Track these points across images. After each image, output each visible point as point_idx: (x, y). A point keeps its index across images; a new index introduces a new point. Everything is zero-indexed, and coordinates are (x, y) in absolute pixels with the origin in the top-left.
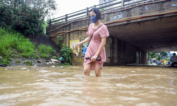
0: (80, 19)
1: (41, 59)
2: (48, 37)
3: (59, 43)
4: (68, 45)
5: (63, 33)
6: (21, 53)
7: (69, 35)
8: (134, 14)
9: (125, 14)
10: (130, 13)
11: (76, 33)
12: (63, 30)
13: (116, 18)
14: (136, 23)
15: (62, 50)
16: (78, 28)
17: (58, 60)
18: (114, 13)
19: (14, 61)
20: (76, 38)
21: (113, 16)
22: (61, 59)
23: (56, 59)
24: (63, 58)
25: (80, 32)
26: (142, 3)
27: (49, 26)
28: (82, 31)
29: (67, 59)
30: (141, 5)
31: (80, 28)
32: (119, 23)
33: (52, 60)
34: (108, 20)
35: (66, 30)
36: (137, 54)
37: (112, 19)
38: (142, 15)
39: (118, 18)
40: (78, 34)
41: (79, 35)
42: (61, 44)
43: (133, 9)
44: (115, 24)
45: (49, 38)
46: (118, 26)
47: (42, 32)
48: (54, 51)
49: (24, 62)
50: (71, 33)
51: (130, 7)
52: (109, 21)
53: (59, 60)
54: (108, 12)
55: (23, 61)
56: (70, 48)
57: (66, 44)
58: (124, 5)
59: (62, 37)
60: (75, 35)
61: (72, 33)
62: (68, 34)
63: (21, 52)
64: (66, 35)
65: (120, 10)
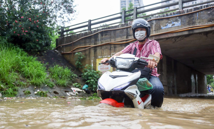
0: (113, 27)
1: (57, 88)
2: (59, 54)
3: (80, 63)
4: (94, 66)
5: (85, 47)
6: (29, 79)
7: (95, 51)
8: (199, 21)
9: (186, 21)
10: (193, 19)
11: (107, 48)
12: (85, 43)
13: (170, 26)
14: (203, 34)
15: (85, 74)
16: (109, 40)
17: (81, 89)
18: (168, 19)
19: (21, 91)
20: (106, 55)
21: (167, 23)
22: (85, 87)
23: (78, 87)
24: (89, 87)
25: (112, 46)
26: (211, 5)
27: (61, 36)
28: (116, 46)
29: (94, 87)
30: (211, 8)
31: (113, 41)
32: (177, 33)
33: (72, 89)
34: (157, 30)
35: (89, 44)
36: (192, 78)
37: (165, 27)
38: (211, 22)
39: (174, 26)
40: (110, 49)
41: (112, 51)
42: (81, 64)
43: (198, 13)
44: (170, 36)
45: (61, 55)
46: (174, 38)
47: (50, 45)
48: (75, 75)
49: (36, 93)
50: (98, 48)
51: (193, 10)
52: (160, 30)
53: (83, 88)
54: (158, 18)
55: (34, 91)
56: (97, 71)
57: (90, 64)
58: (183, 8)
59: (84, 53)
60: (105, 50)
61: (100, 47)
62: (93, 49)
63: (28, 77)
64: (90, 51)
65: (176, 15)
